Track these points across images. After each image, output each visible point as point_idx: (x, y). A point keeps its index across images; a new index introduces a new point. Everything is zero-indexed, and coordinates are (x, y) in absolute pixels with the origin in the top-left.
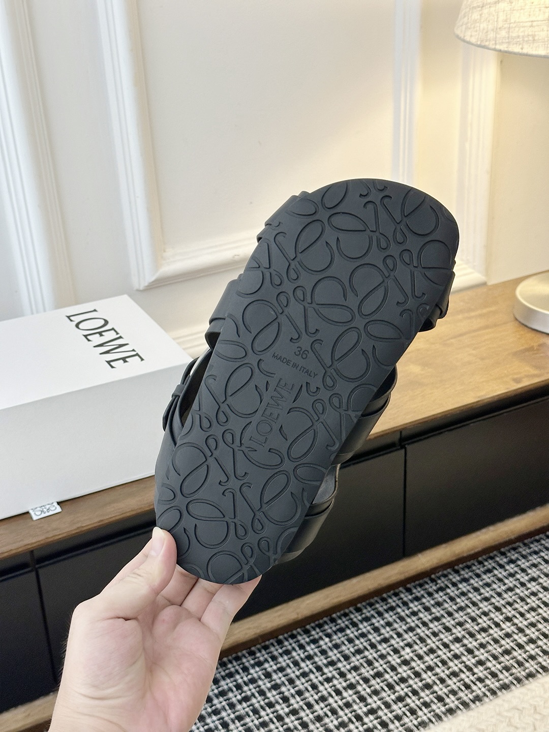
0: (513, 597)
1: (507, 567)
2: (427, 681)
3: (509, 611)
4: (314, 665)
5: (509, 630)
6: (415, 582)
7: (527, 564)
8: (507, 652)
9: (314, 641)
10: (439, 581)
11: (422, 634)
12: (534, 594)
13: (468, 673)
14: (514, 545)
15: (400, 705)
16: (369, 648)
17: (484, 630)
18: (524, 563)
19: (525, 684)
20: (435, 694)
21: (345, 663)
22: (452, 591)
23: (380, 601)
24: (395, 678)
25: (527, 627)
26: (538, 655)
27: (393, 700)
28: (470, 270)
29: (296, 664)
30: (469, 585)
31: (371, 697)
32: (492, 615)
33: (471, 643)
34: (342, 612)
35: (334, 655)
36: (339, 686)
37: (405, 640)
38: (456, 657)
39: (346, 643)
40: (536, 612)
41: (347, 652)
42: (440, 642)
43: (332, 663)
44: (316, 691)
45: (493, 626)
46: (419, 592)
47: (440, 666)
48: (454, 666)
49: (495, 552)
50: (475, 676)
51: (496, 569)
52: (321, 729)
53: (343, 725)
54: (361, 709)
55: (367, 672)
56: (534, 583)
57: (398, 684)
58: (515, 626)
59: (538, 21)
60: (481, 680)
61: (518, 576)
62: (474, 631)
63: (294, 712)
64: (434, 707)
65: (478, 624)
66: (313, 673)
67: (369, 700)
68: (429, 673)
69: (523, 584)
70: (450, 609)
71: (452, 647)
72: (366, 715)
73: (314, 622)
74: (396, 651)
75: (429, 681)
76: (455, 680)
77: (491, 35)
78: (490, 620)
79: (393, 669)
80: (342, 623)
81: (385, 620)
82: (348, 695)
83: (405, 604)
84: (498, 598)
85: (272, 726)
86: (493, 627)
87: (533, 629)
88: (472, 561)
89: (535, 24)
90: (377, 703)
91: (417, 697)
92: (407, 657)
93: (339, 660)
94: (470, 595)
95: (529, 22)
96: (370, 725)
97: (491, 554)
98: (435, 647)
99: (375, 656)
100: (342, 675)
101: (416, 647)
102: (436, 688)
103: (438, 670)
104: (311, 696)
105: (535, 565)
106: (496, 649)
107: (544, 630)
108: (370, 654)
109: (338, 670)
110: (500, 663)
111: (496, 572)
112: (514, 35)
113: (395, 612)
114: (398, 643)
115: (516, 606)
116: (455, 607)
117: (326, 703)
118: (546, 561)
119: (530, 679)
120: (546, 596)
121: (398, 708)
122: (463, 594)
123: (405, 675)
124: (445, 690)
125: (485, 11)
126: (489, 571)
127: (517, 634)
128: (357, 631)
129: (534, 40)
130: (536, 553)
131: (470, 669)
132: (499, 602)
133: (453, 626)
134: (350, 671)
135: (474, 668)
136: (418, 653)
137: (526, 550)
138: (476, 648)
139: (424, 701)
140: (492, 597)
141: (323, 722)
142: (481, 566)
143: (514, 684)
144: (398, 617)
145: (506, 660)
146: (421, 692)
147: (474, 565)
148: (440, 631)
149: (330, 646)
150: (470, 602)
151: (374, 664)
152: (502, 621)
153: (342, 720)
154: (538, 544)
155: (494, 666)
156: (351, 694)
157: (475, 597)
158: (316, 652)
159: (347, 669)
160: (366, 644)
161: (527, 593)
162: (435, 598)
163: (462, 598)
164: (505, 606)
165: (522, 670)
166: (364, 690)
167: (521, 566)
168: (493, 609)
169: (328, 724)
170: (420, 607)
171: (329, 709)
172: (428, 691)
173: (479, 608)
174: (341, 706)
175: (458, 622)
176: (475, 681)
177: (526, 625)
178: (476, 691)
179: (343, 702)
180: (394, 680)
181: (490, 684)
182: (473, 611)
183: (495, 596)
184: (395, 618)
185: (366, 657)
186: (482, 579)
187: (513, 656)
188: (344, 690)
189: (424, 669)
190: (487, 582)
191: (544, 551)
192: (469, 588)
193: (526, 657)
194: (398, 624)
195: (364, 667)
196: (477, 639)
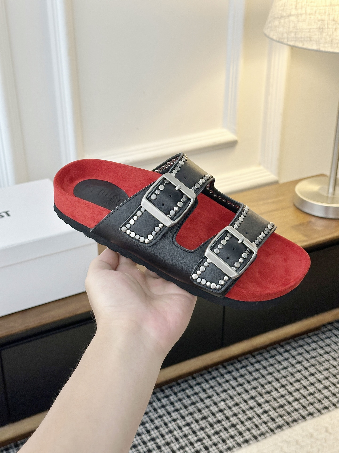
0: (287, 373)
1: (284, 354)
2: (233, 422)
3: (283, 381)
4: (166, 410)
5: (283, 393)
6: (228, 361)
7: (296, 353)
8: (282, 406)
9: (167, 397)
10: (243, 362)
11: (231, 394)
12: (299, 371)
13: (257, 418)
14: (288, 341)
15: (217, 436)
16: (199, 401)
17: (268, 392)
18: (294, 352)
19: (291, 426)
20: (237, 430)
21: (185, 410)
22: (250, 368)
23: (207, 373)
24: (215, 420)
25: (294, 391)
26: (299, 408)
27: (212, 434)
28: (269, 173)
29: (155, 410)
30: (261, 364)
31: (199, 430)
32: (273, 384)
33: (260, 400)
34: (184, 379)
35: (178, 405)
36: (181, 424)
37: (221, 397)
38: (251, 408)
39: (186, 398)
40: (300, 382)
41: (186, 404)
42: (242, 399)
43: (177, 410)
44: (167, 426)
45: (274, 390)
46: (230, 368)
47: (241, 413)
48: (250, 414)
49: (277, 345)
50: (262, 420)
51: (277, 355)
52: (169, 450)
53: (182, 448)
54: (192, 438)
55: (198, 416)
56: (299, 365)
57: (216, 423)
58: (287, 390)
59: (313, 29)
60: (265, 423)
61: (290, 360)
62: (261, 393)
63: (153, 439)
64: (236, 438)
65: (265, 389)
66: (165, 416)
67: (198, 433)
68: (235, 418)
69: (293, 365)
70: (248, 379)
71: (249, 402)
72: (196, 442)
73: (167, 384)
74: (215, 404)
76: (250, 422)
77: (285, 35)
78: (272, 386)
79: (213, 414)
80: (184, 386)
81: (210, 385)
82: (186, 430)
83: (222, 375)
85: (139, 448)
86: (273, 391)
87: (297, 393)
88: (263, 350)
89: (311, 30)
90: (203, 435)
91: (227, 431)
92: (222, 408)
93: (181, 409)
94: (261, 371)
95: (308, 29)
96: (198, 448)
97: (275, 346)
98: (238, 402)
99: (203, 407)
100: (183, 417)
101: (227, 402)
102: (238, 427)
103: (240, 416)
104: (164, 430)
105: (300, 354)
106: (274, 404)
107: (304, 393)
108: (200, 405)
109: (180, 414)
110: (277, 412)
111: (277, 357)
112: (299, 36)
113: (215, 379)
114: (217, 399)
115: (288, 378)
116: (251, 378)
117: (172, 434)
118: (308, 352)
119: (295, 423)
120: (305, 373)
121: (215, 439)
122: (257, 370)
123: (220, 418)
124: (244, 428)
125: (282, 21)
126: (273, 356)
127: (288, 396)
128: (192, 391)
129: (310, 40)
130: (301, 346)
131: (259, 416)
132: (277, 375)
133: (250, 389)
134: (187, 415)
135: (261, 415)
136: (228, 406)
137: (295, 345)
138: (263, 402)
139: (231, 435)
140: (274, 372)
141: (170, 446)
142: (268, 353)
143: (284, 426)
144: (217, 383)
145: (281, 411)
146: (229, 429)
147: (264, 353)
148: (242, 392)
149: (176, 400)
150: (261, 375)
151: (201, 411)
152: (279, 387)
153: (182, 446)
154: (303, 340)
155: (273, 414)
156: (187, 429)
157: (264, 372)
158: (167, 403)
159: (185, 414)
160: (198, 400)
161: (295, 371)
162: (240, 372)
163: (256, 373)
164: (281, 378)
165: (290, 417)
166: (196, 427)
167: (292, 354)
168: (275, 379)
169: (173, 447)
170: (231, 377)
171: (174, 438)
172: (233, 428)
173: (266, 379)
174: (181, 436)
175: (253, 387)
176: (262, 423)
177: (293, 390)
178: (261, 429)
179: (183, 434)
180: (214, 421)
181: (271, 425)
182: (262, 381)
183: (276, 372)
184: (215, 384)
185: (197, 407)
186: (268, 361)
187: (285, 409)
188: (183, 427)
189: (232, 415)
190: (271, 363)
191: (306, 345)
192: (260, 366)
193: (292, 409)
194: (217, 387)
195: (196, 413)
196: (264, 398)
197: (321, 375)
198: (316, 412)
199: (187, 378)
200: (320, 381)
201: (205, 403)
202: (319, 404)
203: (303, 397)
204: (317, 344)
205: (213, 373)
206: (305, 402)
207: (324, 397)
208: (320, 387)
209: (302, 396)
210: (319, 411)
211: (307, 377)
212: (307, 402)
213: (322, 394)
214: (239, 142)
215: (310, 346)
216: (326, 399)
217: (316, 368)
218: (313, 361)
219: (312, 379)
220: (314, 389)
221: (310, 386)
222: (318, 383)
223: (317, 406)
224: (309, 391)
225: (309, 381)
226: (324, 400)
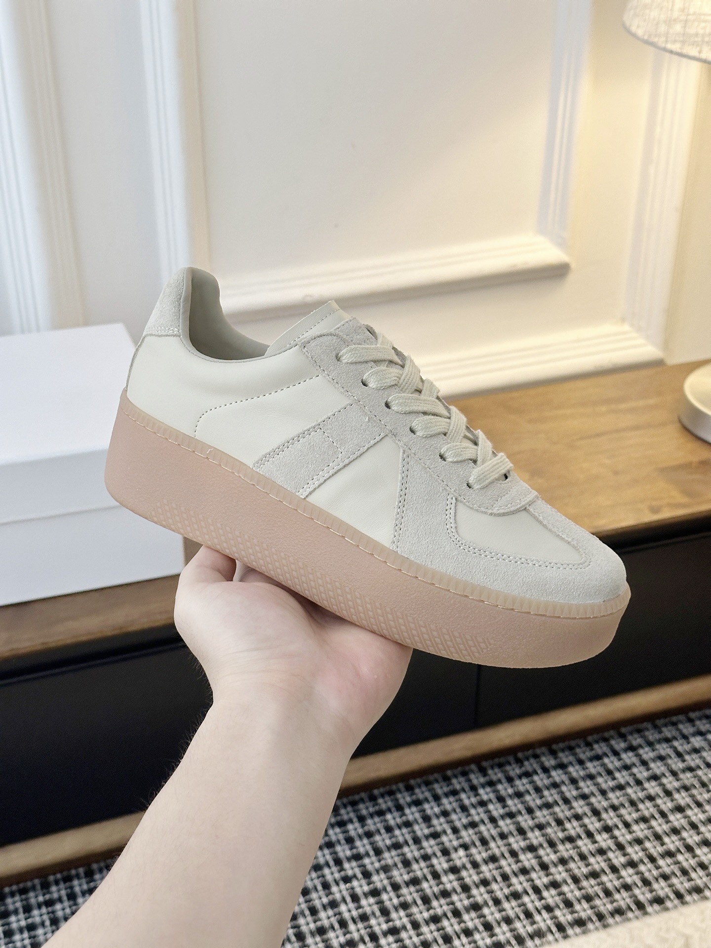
0: (621, 799)
1: (624, 756)
2: (476, 899)
3: (610, 818)
4: (333, 855)
5: (604, 845)
6: (493, 760)
7: (652, 755)
8: (594, 875)
9: (342, 824)
10: (526, 763)
11: (486, 834)
12: (651, 798)
13: (534, 896)
14: (639, 726)
15: (433, 927)
16: (411, 842)
17: (570, 839)
18: (647, 753)
20: (482, 919)
21: (374, 859)
22: (540, 780)
23: (440, 779)
24: (436, 889)
25: (630, 843)
26: (635, 884)
27: (425, 920)
28: (641, 341)
30: (566, 773)
31: (396, 909)
32: (586, 821)
33: (547, 855)
34: (388, 788)
35: (362, 846)
36: (358, 891)
37: (462, 838)
38: (524, 871)
39: (383, 831)
40: (647, 824)
41: (381, 844)
42: (507, 847)
43: (357, 857)
44: (327, 891)
45: (583, 836)
46: (495, 774)
47: (499, 880)
48: (519, 883)
49: (612, 733)
50: (543, 901)
51: (608, 756)
52: (321, 945)
54: (379, 925)
55: (400, 875)
56: (653, 783)
57: (437, 898)
58: (613, 840)
60: (549, 909)
61: (635, 770)
62: (556, 840)
64: (477, 936)
65: (564, 830)
66: (329, 866)
67: (394, 915)
68: (482, 889)
69: (639, 783)
70: (532, 804)
71: (522, 857)
72: (385, 934)
74: (445, 852)
75: (479, 899)
76: (514, 903)
77: (663, 28)
78: (581, 826)
79: (436, 876)
80: (383, 804)
81: (442, 808)
82: (368, 904)
83: (474, 788)
84: (600, 798)
86: (583, 837)
87: (637, 848)
88: (578, 740)
90: (403, 920)
91: (458, 919)
92: (458, 863)
93: (367, 854)
94: (564, 788)
97: (606, 735)
98: (497, 852)
99: (416, 856)
100: (367, 875)
101: (473, 851)
102: (486, 911)
103: (494, 886)
104: (319, 899)
105: (661, 758)
106: (579, 868)
107: (653, 851)
108: (410, 852)
109: (362, 867)
110: (580, 889)
111: (606, 760)
112: (692, 31)
113: (457, 797)
114: (451, 841)
115: (623, 811)
116: (539, 802)
117: (336, 910)
118: (679, 755)
119: (618, 918)
120: (665, 803)
121: (429, 932)
122: (555, 785)
123: (449, 887)
124: (498, 916)
126: (598, 758)
127: (614, 852)
128: (401, 817)
130: (667, 740)
131: (537, 890)
132: (600, 802)
133: (530, 828)
135: (544, 890)
136: (473, 859)
137: (654, 735)
138: (553, 862)
139: (465, 927)
140: (593, 794)
141: (325, 937)
142: (588, 749)
143: (592, 921)
144: (459, 805)
145: (591, 885)
146: (464, 913)
147: (579, 746)
148: (511, 833)
149: (360, 833)
150: (561, 797)
151: (411, 865)
152: (598, 831)
153: (351, 938)
154: (673, 728)
155: (572, 892)
156: (371, 903)
157: (569, 791)
158: (340, 839)
159: (374, 867)
160: (408, 837)
161: (642, 796)
162: (515, 786)
163: (551, 790)
164: (606, 810)
165: (609, 903)
166: (391, 900)
167: (642, 756)
168: (591, 811)
169: (331, 940)
170: (492, 796)
171: (337, 919)
172: (474, 913)
173: (571, 808)
174: (355, 917)
175: (538, 823)
176: (541, 909)
177: (629, 840)
178: (538, 923)
179: (358, 913)
180: (433, 892)
181: (560, 916)
182: (561, 811)
183: (597, 793)
184: (455, 807)
185: (403, 855)
186: (585, 767)
187: (602, 882)
188: (364, 896)
189: (476, 882)
190: (590, 772)
191: (678, 739)
192: (564, 778)
193: (618, 884)
194: (457, 814)
195: (398, 868)
196: (558, 851)
197: (700, 812)
198: (672, 897)
199: (394, 787)
200: (694, 826)
201: (422, 848)
202: (683, 880)
203: (648, 860)
204: (706, 740)
205: (454, 781)
206: (650, 871)
207: (696, 864)
208: (692, 838)
209: (646, 857)
210: (679, 896)
211: (668, 814)
212: (655, 873)
213: (694, 856)
214: (573, 266)
215: (688, 743)
216: (702, 871)
217: (693, 795)
218: (688, 779)
219: (678, 820)
220: (677, 843)
221: (669, 834)
222: (690, 830)
223: (676, 883)
224: (664, 847)
225: (669, 824)
226: (695, 871)
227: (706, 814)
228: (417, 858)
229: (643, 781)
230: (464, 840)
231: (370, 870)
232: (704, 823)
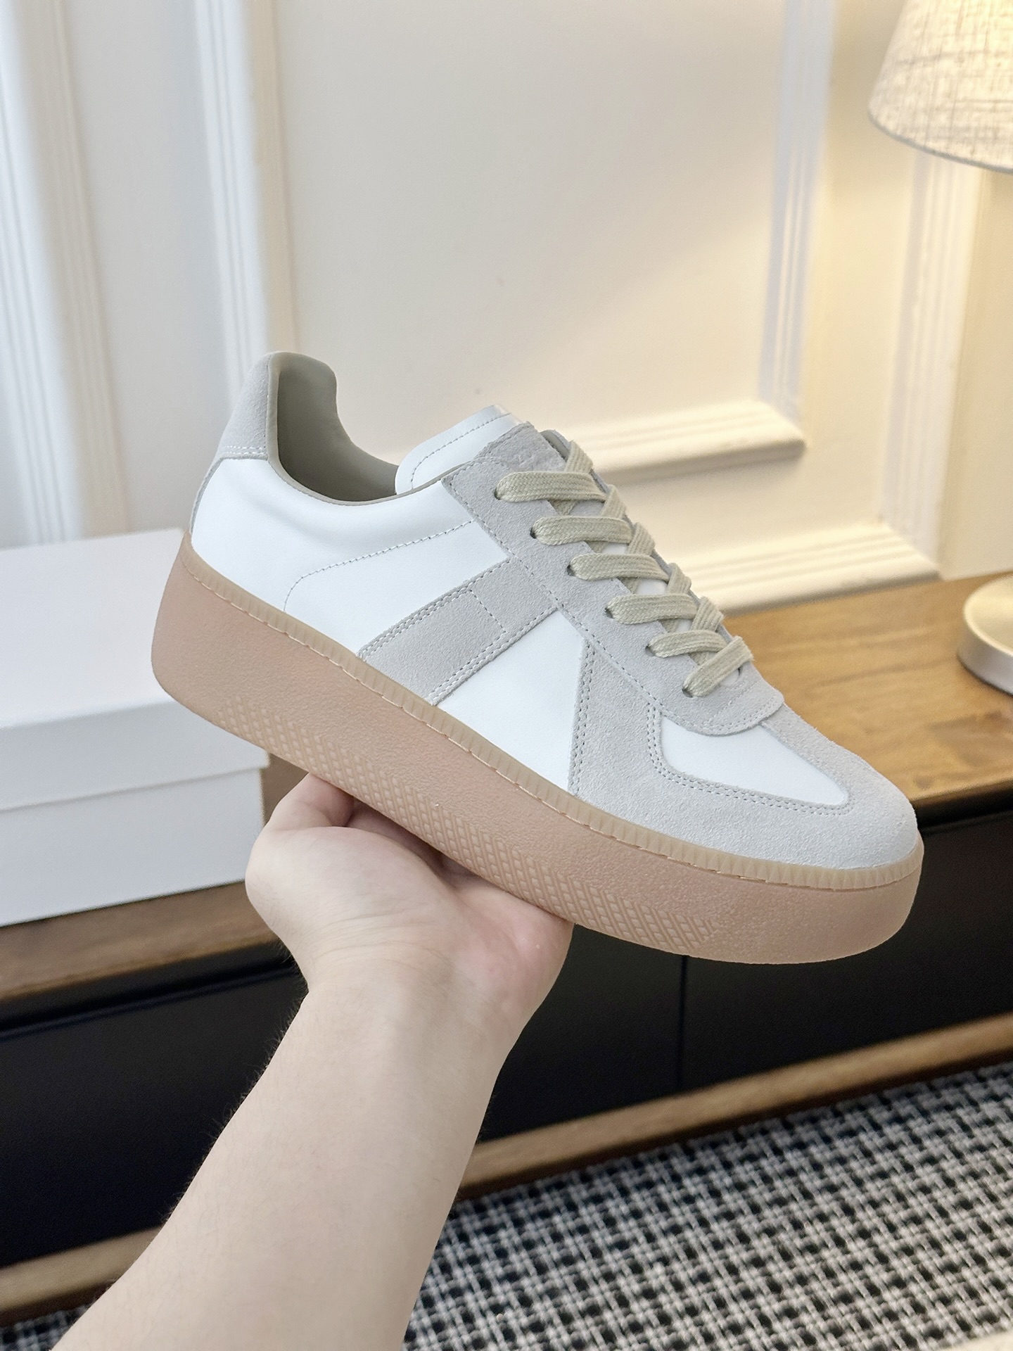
0: (884, 1191)
1: (887, 1130)
2: (679, 1334)
3: (868, 1218)
4: (478, 1274)
5: (859, 1256)
6: (704, 1137)
7: (926, 1128)
8: (846, 1298)
9: (490, 1230)
10: (750, 1141)
11: (694, 1243)
12: (925, 1190)
13: (760, 1330)
14: (908, 1087)
16: (587, 1255)
17: (812, 1249)
18: (920, 1126)
21: (536, 1278)
22: (770, 1165)
23: (630, 1166)
24: (623, 1321)
25: (896, 1253)
26: (903, 1311)
28: (906, 547)
29: (446, 1268)
30: (806, 1155)
32: (835, 1222)
33: (779, 1271)
34: (555, 1178)
35: (519, 1261)
36: (513, 1324)
37: (658, 1248)
38: (747, 1295)
39: (548, 1239)
40: (920, 1226)
41: (545, 1258)
42: (723, 1261)
43: (512, 1277)
44: (469, 1325)
45: (830, 1243)
46: (706, 1158)
47: (711, 1307)
48: (739, 1312)
49: (871, 1097)
50: (773, 1337)
51: (864, 1130)
55: (572, 1302)
56: (929, 1168)
57: (624, 1333)
58: (872, 1249)
59: (1006, 101)
61: (903, 1150)
62: (791, 1249)
65: (803, 1236)
66: (472, 1290)
68: (688, 1320)
69: (908, 1168)
70: (758, 1200)
71: (744, 1274)
73: (499, 1190)
74: (636, 1269)
75: (684, 1335)
76: (733, 1339)
77: (922, 120)
78: (827, 1230)
79: (623, 1302)
80: (548, 1201)
81: (632, 1205)
82: (527, 1344)
83: (676, 1178)
84: (854, 1189)
86: (829, 1246)
87: (906, 1260)
88: (823, 1108)
89: (1000, 106)
92: (654, 1284)
93: (527, 1273)
94: (803, 1177)
95: (989, 101)
98: (708, 1267)
99: (595, 1274)
100: (525, 1302)
101: (676, 1266)
103: (705, 1316)
104: (458, 1336)
105: (940, 1133)
106: (825, 1289)
107: (927, 1264)
108: (587, 1269)
109: (519, 1291)
110: (825, 1319)
111: (863, 1137)
112: (961, 123)
113: (652, 1190)
114: (644, 1253)
115: (886, 1208)
116: (768, 1196)
118: (965, 1128)
120: (945, 1197)
122: (791, 1173)
123: (641, 1317)
125: (917, 72)
126: (851, 1133)
127: (873, 1266)
128: (574, 1219)
129: (996, 138)
130: (949, 1108)
131: (765, 1321)
132: (853, 1196)
133: (756, 1233)
134: (541, 1297)
135: (774, 1321)
136: (676, 1278)
137: (932, 1100)
138: (789, 1283)
140: (844, 1184)
142: (837, 1121)
144: (656, 1201)
145: (840, 1313)
147: (825, 1118)
148: (729, 1241)
149: (516, 1243)
150: (799, 1189)
151: (588, 1287)
152: (850, 1236)
154: (957, 1090)
155: (814, 1322)
156: (531, 1342)
157: (811, 1181)
158: (487, 1251)
159: (536, 1291)
160: (584, 1248)
161: (912, 1186)
162: (734, 1173)
163: (785, 1180)
164: (862, 1207)
165: (866, 1338)
166: (559, 1336)
167: (914, 1130)
168: (840, 1209)
170: (702, 1189)
173: (813, 1205)
175: (766, 1226)
177: (894, 1249)
180: (619, 1325)
182: (799, 1209)
183: (850, 1183)
184: (650, 1204)
185: (577, 1273)
186: (832, 1147)
187: (855, 1307)
188: (521, 1332)
189: (680, 1311)
190: (840, 1155)
191: (964, 1106)
192: (804, 1162)
193: (879, 1312)
194: (653, 1215)
195: (569, 1292)
196: (795, 1266)
197: (995, 1209)
198: (954, 1329)
199: (564, 1177)
200: (986, 1229)
201: (603, 1263)
202: (971, 1304)
203: (921, 1276)
204: (1002, 1106)
205: (649, 1168)
206: (924, 1292)
207: (989, 1282)
208: (983, 1245)
209: (918, 1272)
210: (965, 1326)
211: (949, 1211)
212: (931, 1294)
213: (986, 1271)
214: (809, 444)
216: (997, 1291)
217: (983, 1183)
218: (977, 1162)
219: (963, 1220)
220: (963, 1253)
221: (951, 1240)
222: (979, 1233)
223: (960, 1309)
224: (944, 1258)
225: (951, 1226)
226: (987, 1291)
227: (1003, 1211)
228: (596, 1277)
229: (915, 1167)
230: (663, 1251)
231: (529, 1295)
232: (999, 1224)
